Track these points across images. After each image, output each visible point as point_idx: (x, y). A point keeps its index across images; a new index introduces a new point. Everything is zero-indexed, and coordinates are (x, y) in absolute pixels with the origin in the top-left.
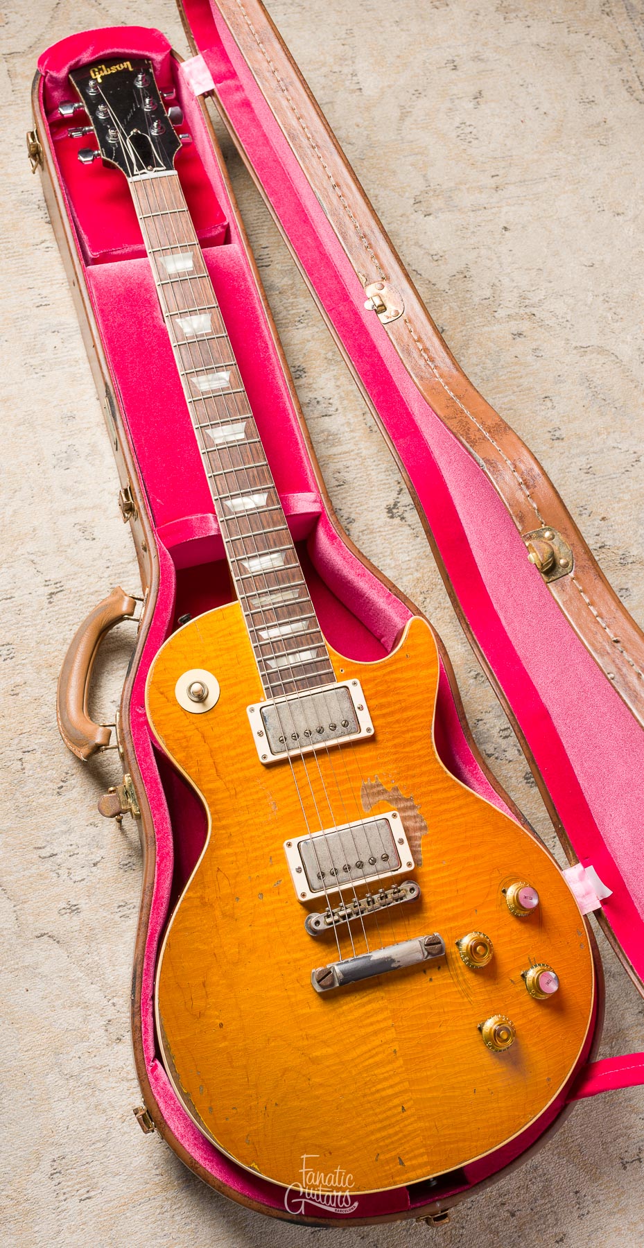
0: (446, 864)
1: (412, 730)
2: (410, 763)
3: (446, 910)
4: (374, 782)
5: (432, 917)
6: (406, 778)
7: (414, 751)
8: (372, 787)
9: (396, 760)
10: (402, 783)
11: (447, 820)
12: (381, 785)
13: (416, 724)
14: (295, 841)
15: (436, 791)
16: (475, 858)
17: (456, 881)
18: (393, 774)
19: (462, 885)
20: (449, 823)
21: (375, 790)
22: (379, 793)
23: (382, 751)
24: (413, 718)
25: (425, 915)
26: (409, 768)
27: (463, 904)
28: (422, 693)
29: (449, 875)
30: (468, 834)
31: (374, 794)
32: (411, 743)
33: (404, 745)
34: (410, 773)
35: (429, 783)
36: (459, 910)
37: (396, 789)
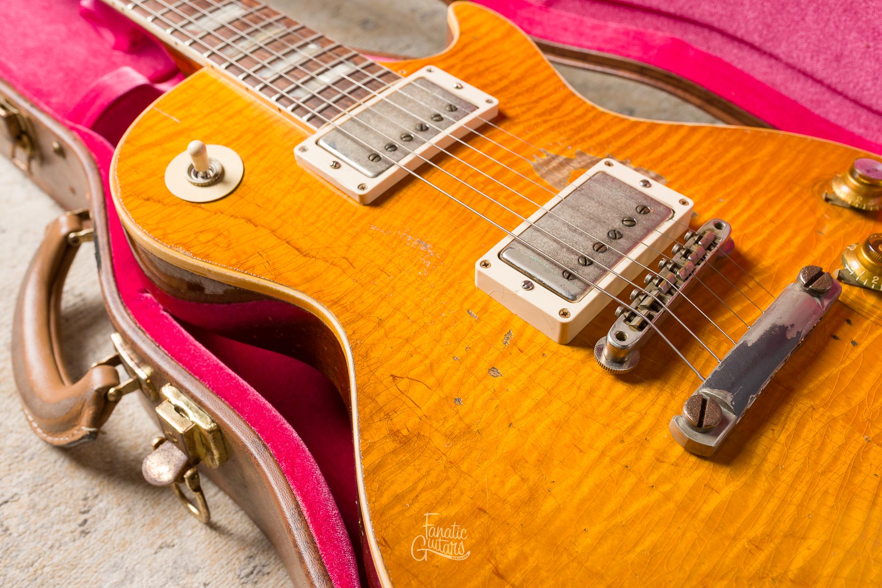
0: (727, 200)
1: (546, 97)
2: (574, 126)
3: (782, 248)
4: (545, 157)
5: (774, 265)
6: (583, 140)
7: (567, 115)
8: (547, 163)
9: (553, 128)
10: (586, 145)
11: (678, 162)
12: (556, 156)
13: (544, 90)
14: (491, 256)
15: (633, 141)
16: (754, 183)
17: (759, 213)
18: (563, 141)
19: (770, 215)
20: (683, 163)
21: (554, 164)
22: (562, 165)
23: (526, 124)
24: (536, 86)
25: (760, 266)
26: (578, 131)
27: (796, 233)
28: (523, 61)
29: (744, 210)
30: (719, 164)
31: (557, 168)
32: (557, 108)
33: (550, 112)
34: (582, 134)
35: (617, 136)
36: (799, 240)
37: (581, 154)
